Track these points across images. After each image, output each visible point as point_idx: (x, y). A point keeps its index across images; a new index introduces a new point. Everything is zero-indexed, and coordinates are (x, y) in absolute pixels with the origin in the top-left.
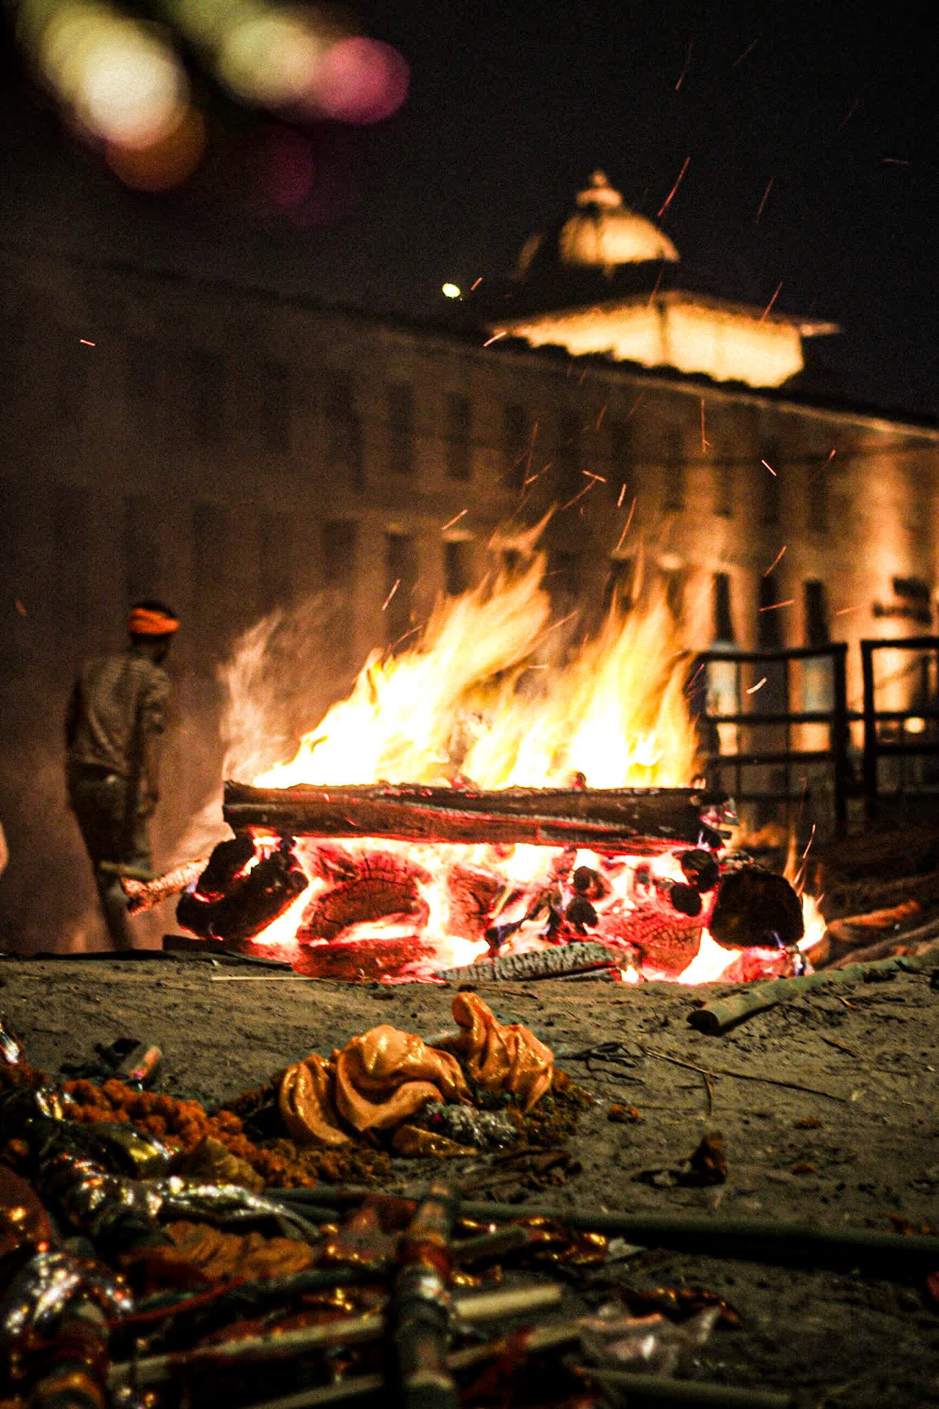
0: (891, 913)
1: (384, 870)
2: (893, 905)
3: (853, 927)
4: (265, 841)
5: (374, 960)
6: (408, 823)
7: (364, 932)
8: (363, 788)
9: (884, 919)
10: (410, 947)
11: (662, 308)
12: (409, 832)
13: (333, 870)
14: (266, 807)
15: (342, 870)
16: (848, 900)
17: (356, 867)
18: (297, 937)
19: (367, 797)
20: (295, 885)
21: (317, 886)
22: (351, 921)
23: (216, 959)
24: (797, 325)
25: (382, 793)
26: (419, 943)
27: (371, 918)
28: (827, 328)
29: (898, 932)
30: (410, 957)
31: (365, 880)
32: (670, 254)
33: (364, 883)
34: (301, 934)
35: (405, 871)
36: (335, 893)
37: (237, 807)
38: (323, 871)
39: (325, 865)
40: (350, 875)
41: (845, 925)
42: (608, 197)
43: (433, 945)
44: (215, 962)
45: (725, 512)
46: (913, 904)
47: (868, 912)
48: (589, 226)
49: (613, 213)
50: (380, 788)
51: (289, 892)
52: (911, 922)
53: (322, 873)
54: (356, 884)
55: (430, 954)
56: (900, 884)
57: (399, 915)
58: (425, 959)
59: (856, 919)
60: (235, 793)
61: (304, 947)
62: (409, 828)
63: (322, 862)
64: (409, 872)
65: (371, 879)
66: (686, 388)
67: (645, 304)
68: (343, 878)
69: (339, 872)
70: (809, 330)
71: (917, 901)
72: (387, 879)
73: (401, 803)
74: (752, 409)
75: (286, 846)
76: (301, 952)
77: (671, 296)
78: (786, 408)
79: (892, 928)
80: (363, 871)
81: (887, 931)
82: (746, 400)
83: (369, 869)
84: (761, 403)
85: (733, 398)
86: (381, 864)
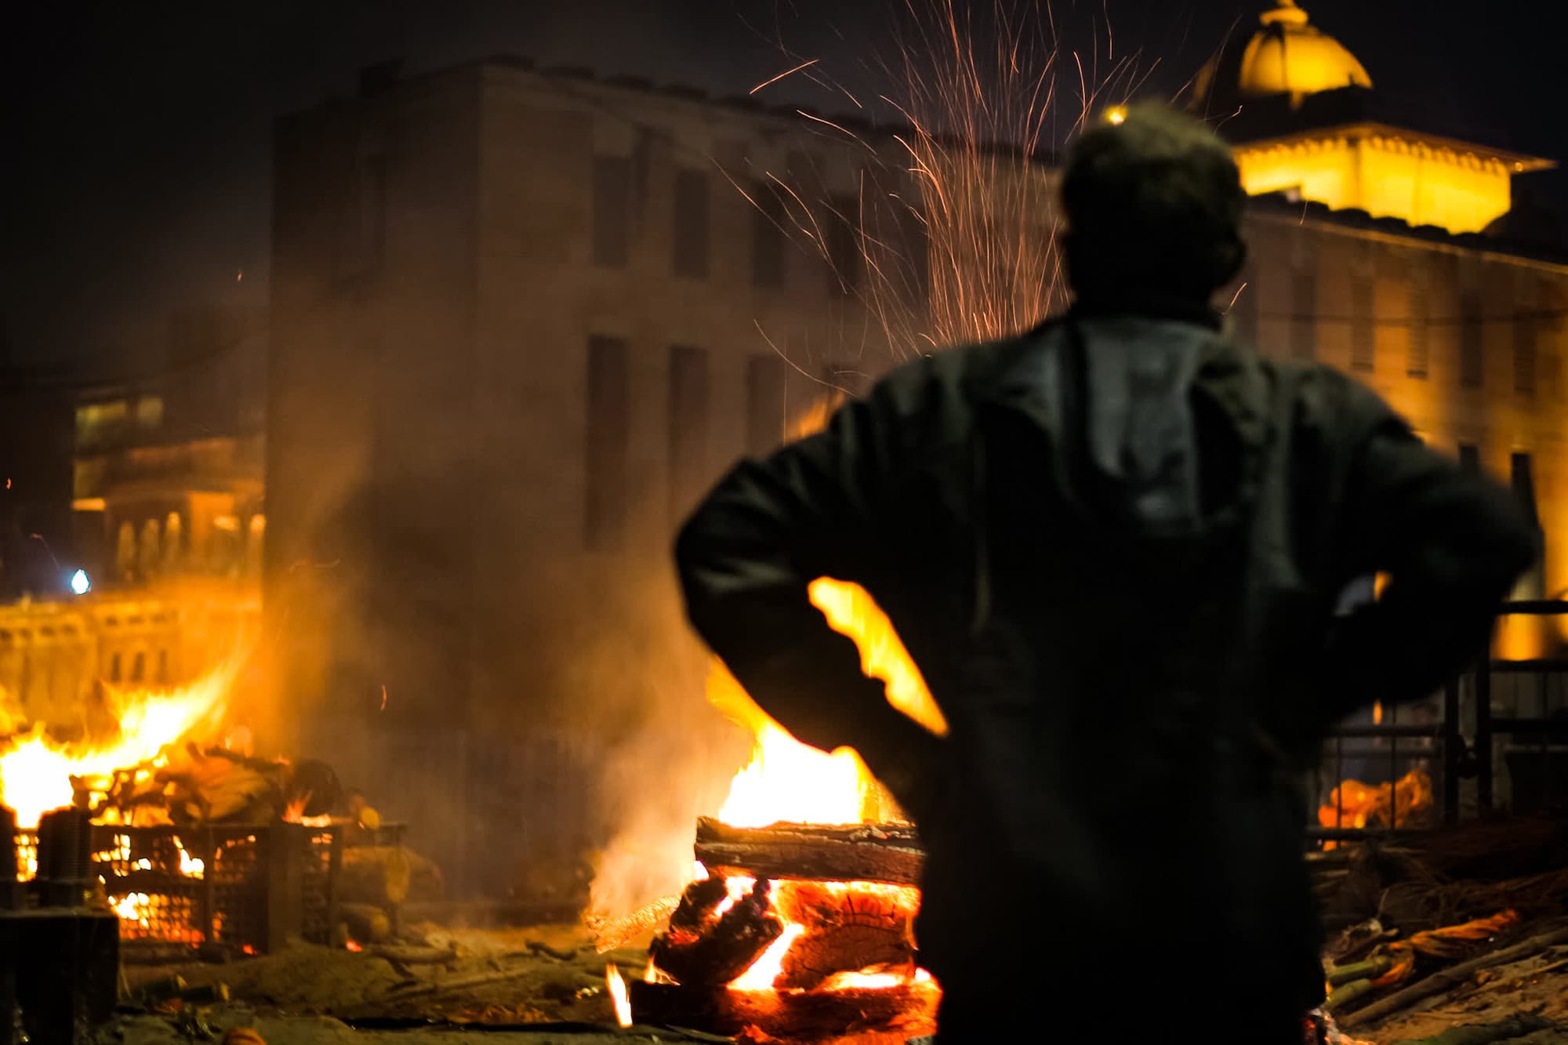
0: (1485, 923)
1: (870, 915)
2: (1489, 913)
3: (1442, 939)
4: (739, 885)
5: (858, 1012)
6: (893, 869)
7: (848, 981)
8: (844, 829)
9: (1480, 930)
10: (898, 998)
11: (1353, 142)
12: (894, 877)
13: (811, 916)
14: (740, 847)
15: (821, 917)
16: (1443, 903)
17: (837, 913)
18: (775, 986)
19: (849, 840)
20: (768, 930)
21: (793, 931)
22: (832, 970)
23: (657, 1035)
24: (1506, 162)
25: (865, 835)
26: (908, 993)
27: (855, 968)
28: (1540, 164)
29: (1491, 948)
30: (897, 1010)
31: (847, 925)
32: (1363, 79)
33: (847, 929)
34: (779, 983)
35: (892, 915)
36: (816, 939)
37: (710, 846)
38: (799, 916)
39: (803, 910)
40: (830, 921)
41: (1433, 937)
42: (1296, 16)
43: (922, 997)
44: (655, 1039)
45: (1418, 373)
46: (1511, 913)
47: (1463, 920)
48: (1274, 48)
49: (1299, 33)
50: (863, 830)
51: (761, 939)
52: (1507, 936)
53: (801, 918)
54: (839, 929)
55: (920, 1006)
56: (1502, 886)
57: (885, 964)
58: (914, 1011)
59: (1446, 931)
60: (707, 832)
61: (783, 995)
62: (894, 873)
63: (800, 906)
64: (896, 917)
65: (855, 924)
66: (1374, 236)
67: (1335, 139)
68: (824, 924)
69: (818, 918)
70: (1519, 167)
71: (1517, 909)
72: (871, 924)
73: (885, 846)
74: (1452, 258)
75: (761, 888)
76: (780, 1001)
77: (1363, 131)
78: (1489, 257)
79: (1486, 939)
80: (846, 915)
81: (1480, 945)
82: (1445, 248)
83: (854, 914)
84: (1460, 252)
85: (1429, 246)
86: (866, 910)
